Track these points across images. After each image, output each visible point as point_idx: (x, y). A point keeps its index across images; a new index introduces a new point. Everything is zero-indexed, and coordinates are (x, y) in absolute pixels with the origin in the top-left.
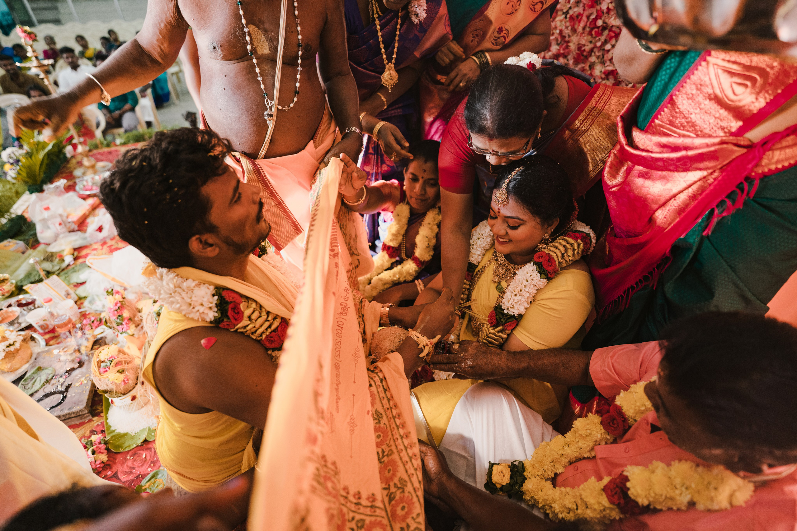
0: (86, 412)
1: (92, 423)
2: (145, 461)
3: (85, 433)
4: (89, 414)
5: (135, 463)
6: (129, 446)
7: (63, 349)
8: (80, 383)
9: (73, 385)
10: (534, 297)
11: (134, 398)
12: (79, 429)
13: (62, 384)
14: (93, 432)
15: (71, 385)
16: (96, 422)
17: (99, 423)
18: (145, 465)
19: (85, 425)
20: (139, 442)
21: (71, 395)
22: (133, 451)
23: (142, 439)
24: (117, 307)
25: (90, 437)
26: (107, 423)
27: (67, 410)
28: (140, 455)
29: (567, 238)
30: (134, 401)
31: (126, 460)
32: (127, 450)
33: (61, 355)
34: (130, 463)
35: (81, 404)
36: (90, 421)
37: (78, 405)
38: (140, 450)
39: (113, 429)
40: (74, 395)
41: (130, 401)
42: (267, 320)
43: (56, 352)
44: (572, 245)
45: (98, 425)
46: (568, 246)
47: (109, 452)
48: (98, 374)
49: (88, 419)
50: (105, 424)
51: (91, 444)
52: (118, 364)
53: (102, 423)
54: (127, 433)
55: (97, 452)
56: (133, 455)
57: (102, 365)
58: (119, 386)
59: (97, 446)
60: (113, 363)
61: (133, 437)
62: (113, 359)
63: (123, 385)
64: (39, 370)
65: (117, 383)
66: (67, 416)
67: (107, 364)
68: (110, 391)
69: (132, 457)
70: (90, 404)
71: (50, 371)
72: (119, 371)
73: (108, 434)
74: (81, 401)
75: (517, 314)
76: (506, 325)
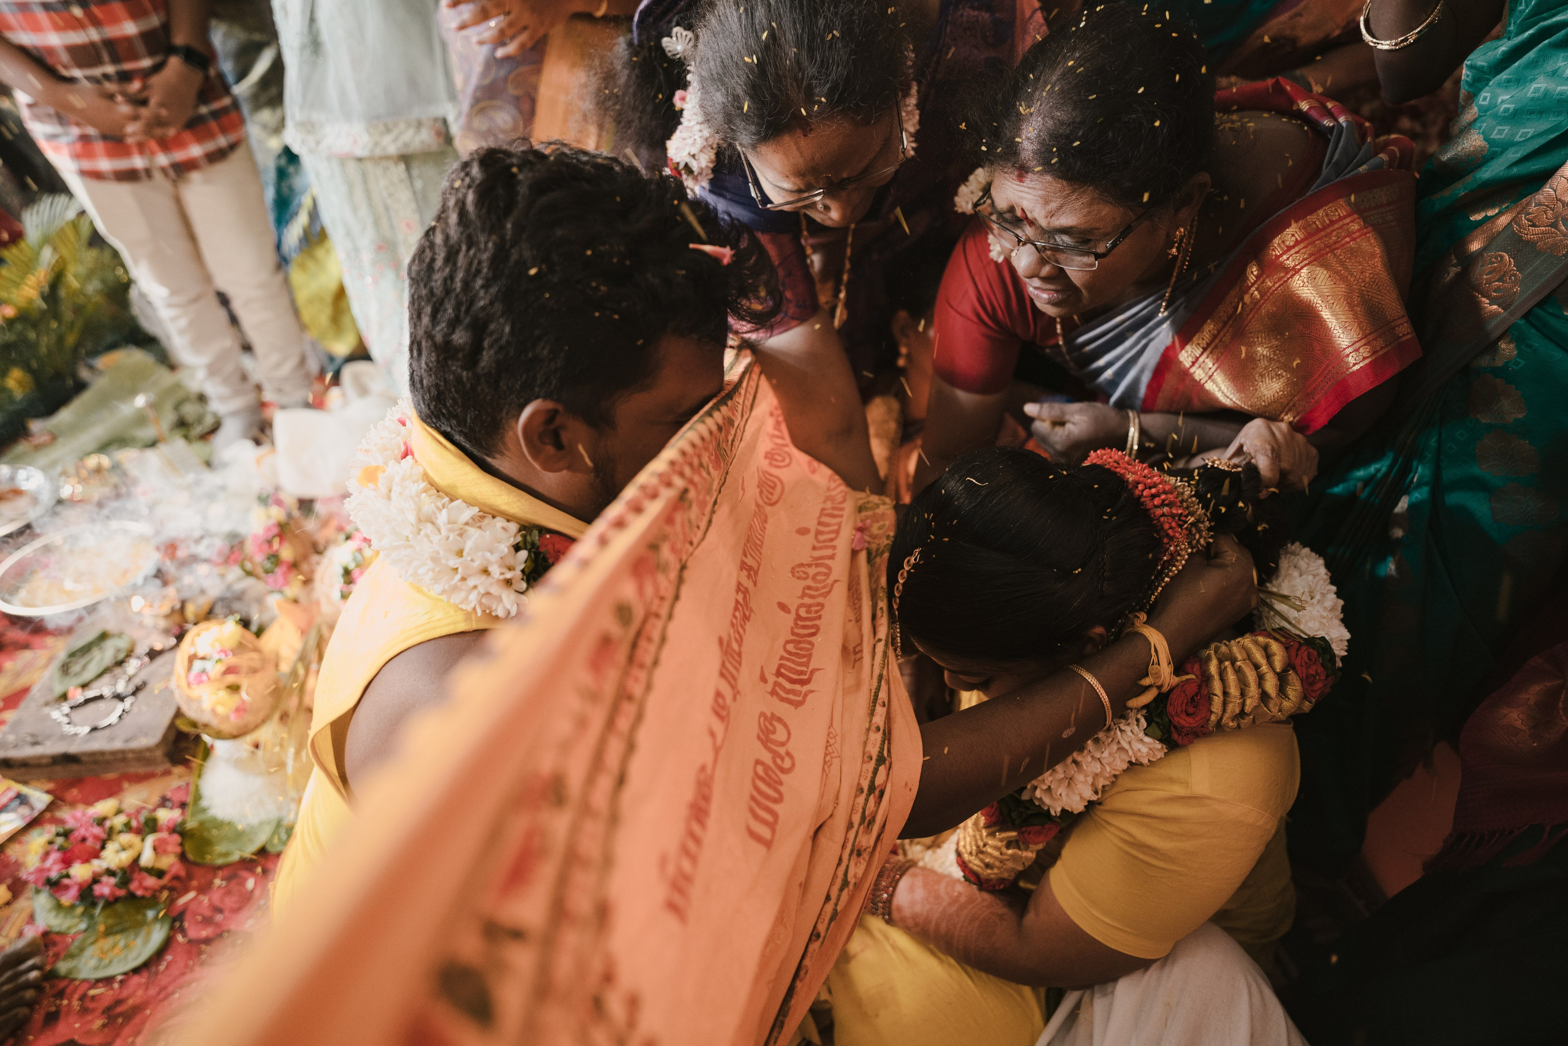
0: (160, 754)
1: (169, 779)
3: (150, 797)
4: (166, 759)
5: (226, 899)
6: (226, 854)
9: (151, 686)
10: (1115, 776)
11: (257, 747)
13: (130, 679)
14: (164, 802)
15: (146, 683)
16: (175, 782)
17: (182, 783)
19: (153, 781)
20: (249, 850)
21: (140, 711)
22: (231, 868)
23: (257, 846)
25: (154, 810)
26: (197, 787)
28: (242, 883)
31: (209, 886)
32: (219, 862)
33: (145, 614)
34: (216, 897)
35: (152, 733)
36: (167, 773)
38: (246, 869)
39: (204, 803)
41: (248, 752)
43: (137, 603)
45: (179, 788)
47: (183, 857)
48: (183, 683)
49: (160, 769)
50: (192, 788)
51: (151, 826)
52: (230, 670)
53: (188, 784)
54: (230, 824)
55: (159, 850)
56: (228, 879)
57: (198, 665)
58: (226, 718)
59: (164, 835)
60: (220, 668)
61: (239, 836)
62: (223, 656)
63: (233, 719)
64: (104, 636)
65: (221, 710)
66: (120, 756)
67: (208, 665)
68: (206, 726)
69: (224, 883)
70: (172, 737)
71: (123, 644)
72: (228, 687)
73: (193, 814)
74: (153, 728)
75: (1056, 810)
76: (1024, 829)
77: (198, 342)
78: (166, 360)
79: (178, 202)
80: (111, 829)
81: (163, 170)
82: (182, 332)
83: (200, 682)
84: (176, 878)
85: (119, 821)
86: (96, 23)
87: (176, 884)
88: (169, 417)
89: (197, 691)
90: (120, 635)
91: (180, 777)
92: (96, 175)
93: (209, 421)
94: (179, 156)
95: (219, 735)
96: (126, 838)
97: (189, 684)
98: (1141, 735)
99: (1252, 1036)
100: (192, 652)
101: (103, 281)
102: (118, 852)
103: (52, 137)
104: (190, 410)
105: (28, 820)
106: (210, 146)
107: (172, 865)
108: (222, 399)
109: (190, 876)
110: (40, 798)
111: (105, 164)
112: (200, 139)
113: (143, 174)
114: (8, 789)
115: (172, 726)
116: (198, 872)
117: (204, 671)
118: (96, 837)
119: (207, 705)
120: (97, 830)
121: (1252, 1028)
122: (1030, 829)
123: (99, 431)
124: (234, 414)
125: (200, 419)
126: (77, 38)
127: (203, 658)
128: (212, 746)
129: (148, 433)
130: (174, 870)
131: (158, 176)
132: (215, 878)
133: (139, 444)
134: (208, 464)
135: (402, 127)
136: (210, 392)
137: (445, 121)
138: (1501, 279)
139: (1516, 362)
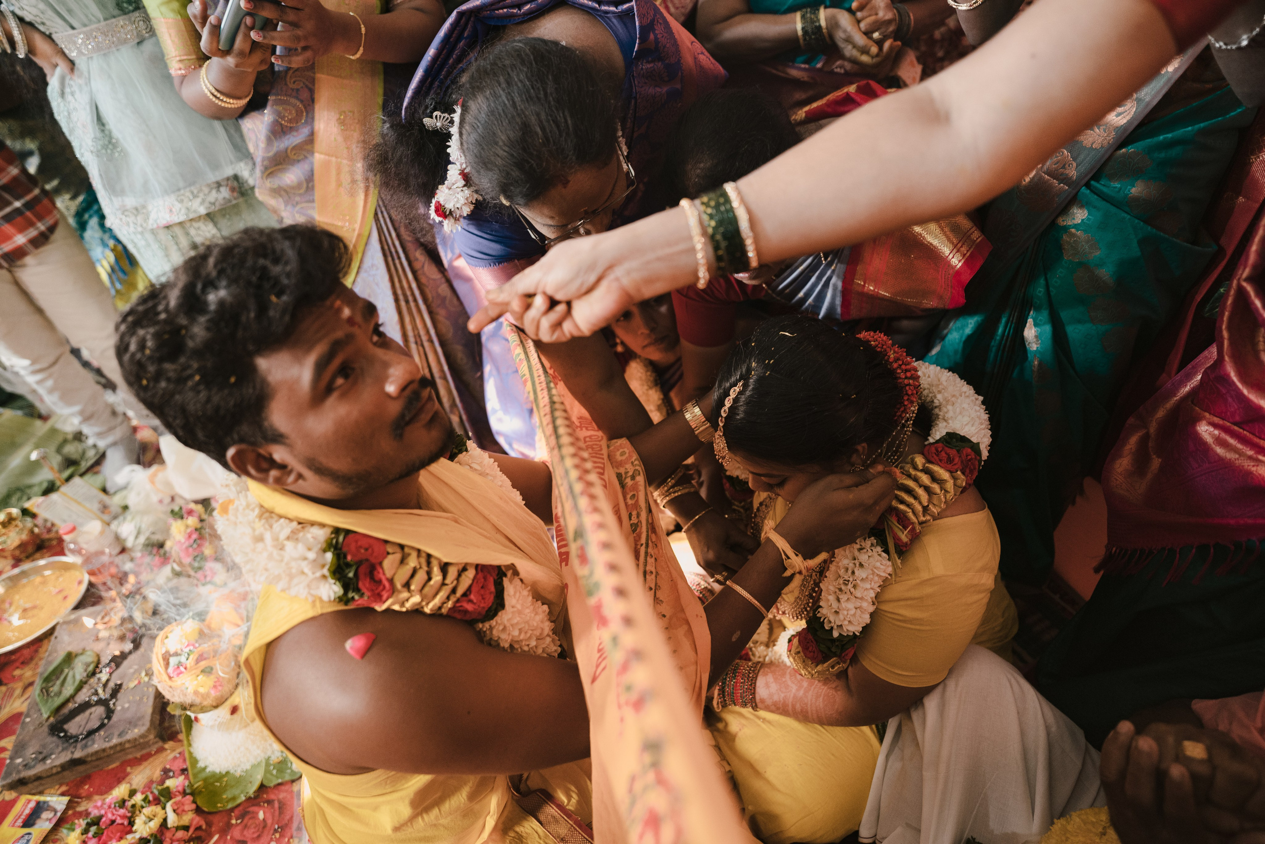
0: (152, 737)
1: (164, 754)
2: (264, 827)
3: (153, 773)
4: (157, 739)
5: (245, 833)
6: (234, 799)
7: (103, 618)
8: (136, 682)
9: (124, 687)
11: (234, 710)
12: (142, 767)
13: (105, 685)
14: (168, 774)
15: (120, 686)
16: (170, 755)
17: (176, 754)
18: (266, 832)
19: (151, 759)
20: (252, 789)
21: (123, 708)
22: (241, 808)
23: (255, 784)
24: (192, 541)
25: (162, 782)
26: (190, 753)
27: (116, 736)
28: (255, 816)
30: (235, 716)
31: (228, 826)
32: (230, 806)
33: (99, 631)
34: (236, 833)
35: (140, 723)
36: (161, 750)
37: (135, 726)
38: (253, 805)
39: (201, 764)
40: (127, 705)
41: (228, 716)
43: (88, 622)
45: (175, 758)
47: (198, 811)
48: (165, 677)
49: (154, 749)
50: (187, 755)
51: (167, 794)
52: (201, 658)
53: (182, 754)
54: (228, 773)
55: (179, 811)
56: (242, 816)
57: (173, 661)
58: (208, 695)
59: (179, 798)
60: (192, 658)
61: (239, 781)
62: (191, 648)
63: (213, 693)
64: (69, 658)
65: (202, 690)
66: (118, 748)
67: (182, 658)
68: (191, 706)
69: (240, 821)
71: (89, 658)
72: (203, 671)
73: (195, 775)
74: (141, 718)
77: (67, 397)
79: (17, 285)
80: (133, 806)
82: (51, 391)
83: (180, 673)
84: (199, 828)
85: (138, 798)
87: (199, 833)
88: (57, 459)
89: (179, 681)
90: (84, 651)
91: (173, 749)
93: (91, 454)
95: (203, 710)
96: (147, 811)
97: (170, 678)
99: (1018, 713)
100: (165, 651)
102: (145, 823)
104: (71, 449)
105: (54, 821)
106: (32, 233)
107: (192, 820)
108: (100, 435)
109: (209, 824)
110: (59, 802)
114: (29, 801)
116: (215, 819)
117: (180, 664)
118: (123, 817)
119: (191, 690)
120: (122, 811)
121: (1017, 707)
124: (113, 445)
125: (83, 455)
127: (176, 654)
128: (196, 719)
129: (45, 475)
130: (195, 823)
132: (231, 819)
133: (37, 490)
134: (104, 490)
135: (206, 190)
136: (86, 430)
137: (236, 177)
138: (1064, 167)
139: (1088, 219)
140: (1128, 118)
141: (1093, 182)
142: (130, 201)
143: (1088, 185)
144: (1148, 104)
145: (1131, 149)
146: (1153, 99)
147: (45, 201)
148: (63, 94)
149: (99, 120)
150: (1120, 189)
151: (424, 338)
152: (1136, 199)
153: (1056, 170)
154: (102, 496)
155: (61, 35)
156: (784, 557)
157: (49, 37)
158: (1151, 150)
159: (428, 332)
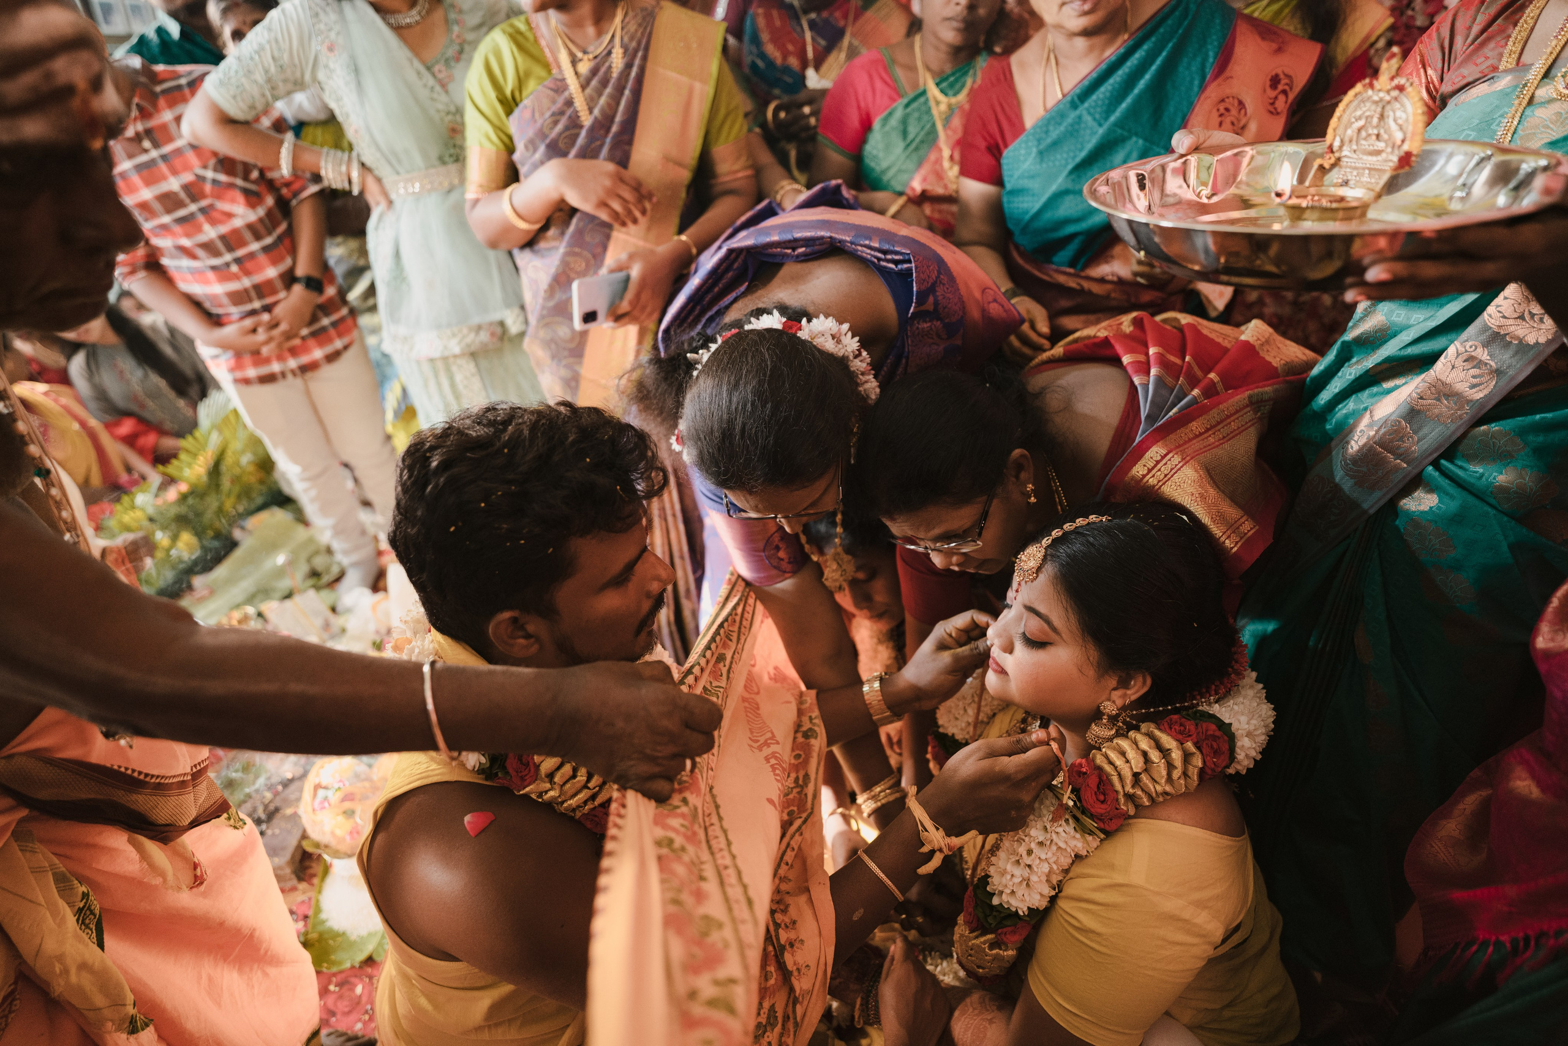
0: (288, 872)
1: (296, 894)
8: (294, 810)
16: (300, 896)
17: (306, 897)
20: (359, 958)
22: (343, 975)
23: (362, 956)
26: (318, 901)
28: (352, 989)
29: (1157, 733)
35: (282, 854)
36: (295, 888)
38: (356, 976)
39: (323, 916)
42: (585, 787)
44: (1165, 753)
45: (303, 902)
46: (1155, 755)
48: (310, 809)
50: (313, 902)
52: (346, 798)
53: (310, 899)
54: (344, 934)
56: (340, 985)
57: (321, 793)
58: (343, 840)
60: (339, 795)
61: (352, 945)
62: (341, 785)
63: (348, 840)
65: (339, 833)
67: (330, 793)
68: (326, 846)
69: (337, 989)
70: (298, 857)
72: (345, 812)
73: (314, 926)
74: (284, 848)
75: (1023, 910)
76: (1000, 931)
78: (301, 519)
79: (308, 393)
81: (293, 372)
82: (313, 500)
83: (323, 808)
86: (248, 273)
88: (303, 569)
89: (320, 816)
91: (304, 892)
92: (246, 381)
93: (335, 571)
94: (305, 359)
95: (337, 854)
97: (314, 810)
98: (1072, 831)
100: (317, 782)
101: (255, 454)
103: (216, 357)
104: (319, 562)
106: (329, 349)
108: (346, 553)
111: (252, 372)
112: (321, 344)
113: (280, 376)
115: (299, 847)
117: (326, 799)
119: (327, 828)
122: (1005, 930)
123: (246, 585)
124: (355, 565)
125: (328, 570)
126: (234, 286)
127: (326, 788)
128: (331, 865)
129: (285, 584)
131: (290, 376)
132: (330, 982)
133: (279, 595)
134: (333, 610)
135: (465, 331)
136: (336, 545)
137: (502, 324)
138: (1401, 439)
139: (1439, 508)
140: (1486, 392)
141: (1443, 462)
142: (402, 330)
143: (1435, 464)
144: (1512, 378)
145: (1495, 427)
146: (1517, 374)
147: (349, 321)
148: (376, 229)
149: (397, 255)
150: (1482, 475)
151: (669, 512)
152: (1502, 490)
153: (1391, 441)
154: (329, 614)
155: (388, 177)
156: (920, 828)
157: (379, 180)
158: (1523, 432)
159: (673, 507)
